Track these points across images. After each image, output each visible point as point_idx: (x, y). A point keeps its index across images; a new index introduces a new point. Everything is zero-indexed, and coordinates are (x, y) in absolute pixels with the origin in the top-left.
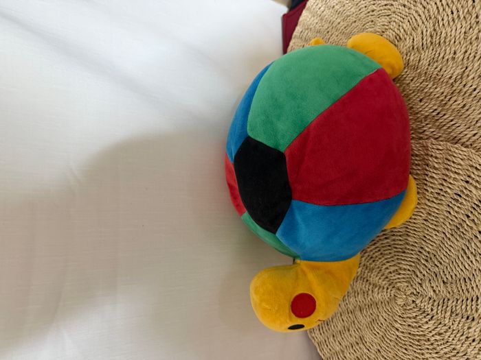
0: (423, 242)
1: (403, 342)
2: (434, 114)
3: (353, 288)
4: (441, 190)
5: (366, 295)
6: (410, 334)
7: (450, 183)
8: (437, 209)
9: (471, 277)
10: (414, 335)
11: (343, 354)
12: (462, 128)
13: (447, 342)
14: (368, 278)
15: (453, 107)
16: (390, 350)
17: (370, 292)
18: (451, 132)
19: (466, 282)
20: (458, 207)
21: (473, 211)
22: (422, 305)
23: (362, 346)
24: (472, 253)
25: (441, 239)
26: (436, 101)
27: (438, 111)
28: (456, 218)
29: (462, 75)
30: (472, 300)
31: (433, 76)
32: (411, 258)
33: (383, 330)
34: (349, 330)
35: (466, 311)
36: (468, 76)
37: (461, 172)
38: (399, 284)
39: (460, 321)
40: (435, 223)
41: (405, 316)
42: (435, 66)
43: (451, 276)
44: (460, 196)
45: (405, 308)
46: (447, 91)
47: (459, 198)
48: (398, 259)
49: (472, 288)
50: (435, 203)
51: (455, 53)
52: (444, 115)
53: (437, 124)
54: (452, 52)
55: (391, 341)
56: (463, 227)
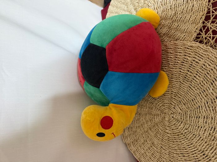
0: (172, 89)
1: (171, 139)
2: (167, 32)
3: (145, 120)
4: (175, 62)
5: (151, 121)
6: (174, 133)
7: (179, 58)
8: (175, 71)
9: (195, 98)
10: (175, 133)
11: (146, 154)
12: (179, 34)
13: (190, 132)
14: (151, 113)
15: (174, 27)
16: (166, 145)
17: (153, 119)
18: (175, 37)
19: (193, 101)
20: (184, 68)
21: (190, 68)
22: (177, 117)
23: (153, 147)
24: (193, 87)
25: (179, 85)
26: (167, 27)
27: (168, 30)
28: (184, 73)
29: (175, 13)
30: (197, 108)
31: (164, 17)
32: (168, 97)
33: (162, 136)
34: (147, 141)
35: (196, 114)
36: (177, 13)
37: (182, 52)
38: (165, 111)
39: (194, 120)
40: (176, 78)
41: (170, 125)
42: (164, 13)
43: (187, 100)
44: (184, 63)
45: (169, 121)
46: (170, 21)
47: (183, 64)
48: (163, 100)
49: (196, 103)
50: (174, 69)
51: (171, 6)
52: (171, 31)
53: (169, 36)
54: (170, 6)
55: (166, 140)
56: (187, 76)
